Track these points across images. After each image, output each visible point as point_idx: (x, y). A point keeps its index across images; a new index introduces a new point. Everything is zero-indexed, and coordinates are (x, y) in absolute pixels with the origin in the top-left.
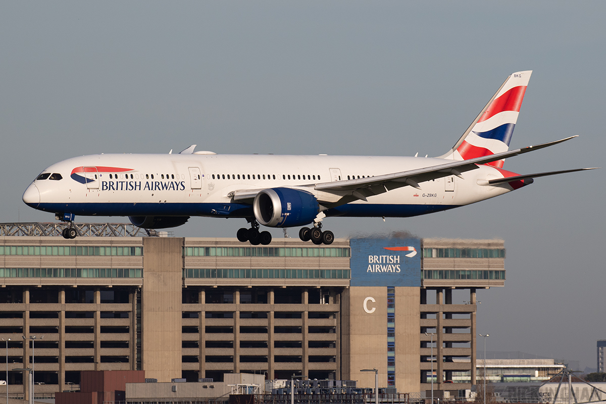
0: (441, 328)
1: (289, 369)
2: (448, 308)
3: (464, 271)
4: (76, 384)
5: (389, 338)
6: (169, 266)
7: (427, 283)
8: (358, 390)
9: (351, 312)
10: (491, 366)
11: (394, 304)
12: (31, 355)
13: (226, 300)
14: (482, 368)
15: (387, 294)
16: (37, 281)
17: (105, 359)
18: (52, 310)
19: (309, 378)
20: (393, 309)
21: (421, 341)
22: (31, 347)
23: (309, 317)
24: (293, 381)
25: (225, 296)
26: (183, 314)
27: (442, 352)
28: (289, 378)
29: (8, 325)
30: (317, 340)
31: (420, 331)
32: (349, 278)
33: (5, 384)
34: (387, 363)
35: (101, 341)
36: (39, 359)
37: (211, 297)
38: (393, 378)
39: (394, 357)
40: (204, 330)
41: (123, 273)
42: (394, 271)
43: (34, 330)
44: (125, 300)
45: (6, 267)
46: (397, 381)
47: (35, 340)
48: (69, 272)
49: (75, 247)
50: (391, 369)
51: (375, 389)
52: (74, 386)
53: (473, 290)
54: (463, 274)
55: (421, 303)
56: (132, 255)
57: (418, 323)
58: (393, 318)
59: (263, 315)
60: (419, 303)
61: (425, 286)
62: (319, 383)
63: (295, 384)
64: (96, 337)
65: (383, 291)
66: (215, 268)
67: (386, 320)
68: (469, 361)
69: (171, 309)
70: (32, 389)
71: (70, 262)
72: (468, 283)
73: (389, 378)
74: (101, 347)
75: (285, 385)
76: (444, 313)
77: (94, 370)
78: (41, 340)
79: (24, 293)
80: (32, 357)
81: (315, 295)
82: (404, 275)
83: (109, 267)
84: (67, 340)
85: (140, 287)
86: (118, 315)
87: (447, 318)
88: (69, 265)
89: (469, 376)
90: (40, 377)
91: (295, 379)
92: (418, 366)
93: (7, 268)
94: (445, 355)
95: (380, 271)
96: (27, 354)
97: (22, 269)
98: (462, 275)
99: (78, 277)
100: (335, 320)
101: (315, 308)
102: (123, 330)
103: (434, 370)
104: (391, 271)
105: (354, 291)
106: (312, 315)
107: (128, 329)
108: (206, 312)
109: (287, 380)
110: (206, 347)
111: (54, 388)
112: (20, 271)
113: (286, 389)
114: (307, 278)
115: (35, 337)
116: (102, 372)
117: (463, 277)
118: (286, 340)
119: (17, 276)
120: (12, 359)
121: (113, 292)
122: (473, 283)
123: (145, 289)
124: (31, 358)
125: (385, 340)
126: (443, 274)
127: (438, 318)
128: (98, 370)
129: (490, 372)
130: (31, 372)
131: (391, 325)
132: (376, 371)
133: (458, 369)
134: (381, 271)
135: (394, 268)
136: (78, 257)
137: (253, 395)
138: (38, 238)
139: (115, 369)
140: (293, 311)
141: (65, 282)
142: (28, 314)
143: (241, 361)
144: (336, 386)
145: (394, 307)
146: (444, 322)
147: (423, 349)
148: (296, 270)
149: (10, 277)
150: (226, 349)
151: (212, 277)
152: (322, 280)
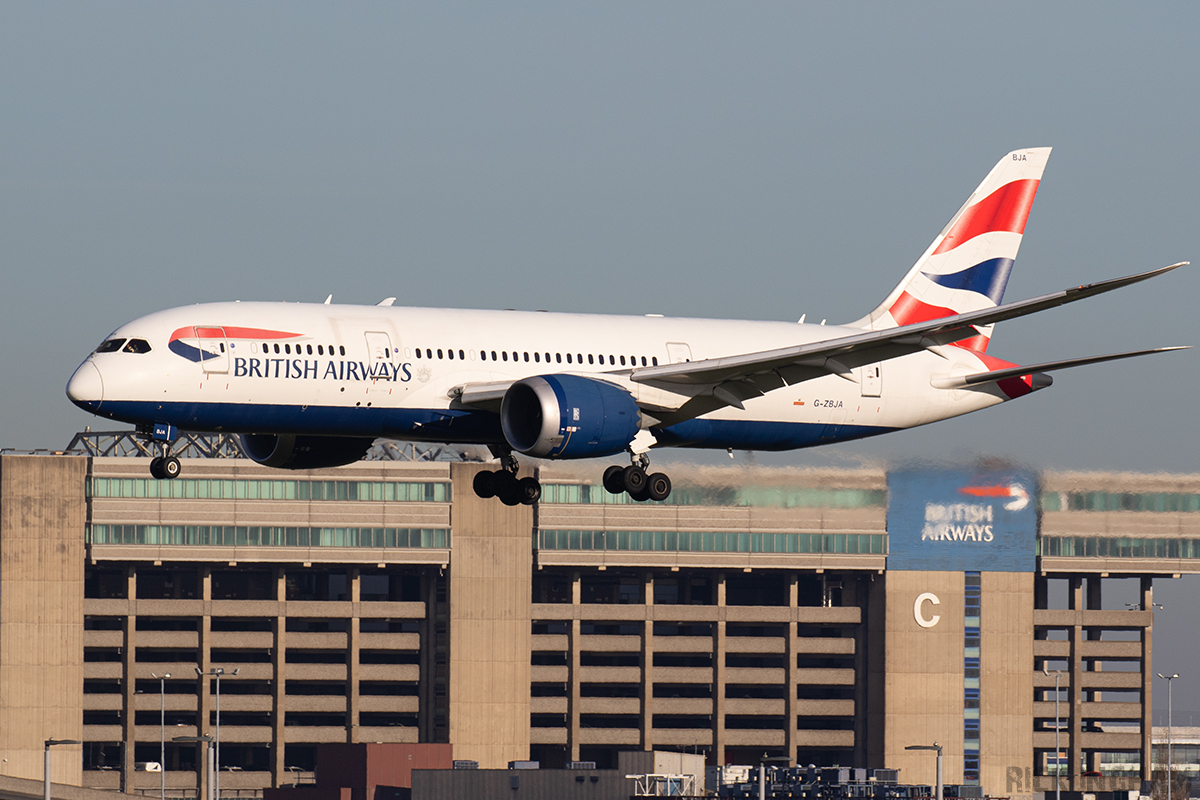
0: (1078, 660)
1: (758, 743)
2: (1094, 618)
3: (1128, 539)
4: (307, 770)
5: (967, 679)
6: (505, 523)
7: (1050, 564)
8: (901, 789)
9: (887, 624)
10: (1184, 742)
11: (979, 609)
12: (214, 709)
13: (625, 597)
14: (1164, 746)
15: (963, 587)
16: (228, 552)
17: (368, 719)
18: (258, 615)
19: (798, 763)
20: (977, 618)
21: (1035, 688)
22: (213, 692)
23: (800, 634)
24: (763, 769)
25: (623, 588)
26: (533, 625)
27: (1080, 711)
28: (757, 764)
29: (166, 645)
30: (815, 683)
31: (1032, 667)
32: (885, 552)
33: (159, 769)
34: (962, 733)
35: (360, 681)
36: (230, 718)
37: (592, 589)
38: (975, 765)
39: (978, 721)
40: (577, 659)
41: (411, 538)
42: (980, 539)
43: (219, 655)
45: (164, 522)
46: (985, 770)
47: (221, 677)
48: (293, 536)
49: (307, 481)
50: (972, 746)
51: (937, 787)
52: (304, 774)
53: (1146, 580)
54: (1125, 546)
55: (1036, 607)
56: (426, 500)
57: (1029, 648)
58: (977, 637)
59: (704, 629)
60: (1032, 606)
61: (1044, 571)
62: (818, 775)
63: (769, 776)
64: (349, 673)
65: (956, 580)
66: (601, 528)
67: (962, 643)
68: (1137, 729)
69: (508, 614)
70: (215, 781)
71: (297, 515)
72: (1136, 566)
73: (967, 765)
74: (361, 694)
75: (746, 778)
76: (1084, 628)
77: (345, 741)
78: (234, 677)
80: (216, 712)
81: (813, 586)
82: (1000, 547)
83: (380, 525)
84: (289, 678)
85: (444, 567)
86: (395, 626)
87: (1090, 638)
88: (295, 521)
89: (1135, 762)
90: (233, 756)
91: (768, 765)
92: (1028, 740)
93: (164, 526)
94: (1087, 716)
95: (950, 539)
96: (204, 708)
97: (195, 527)
98: (1123, 548)
99: (313, 545)
101: (811, 615)
103: (1062, 750)
104: (974, 539)
105: (895, 581)
106: (807, 630)
108: (583, 622)
109: (751, 767)
110: (582, 695)
111: (262, 779)
112: (192, 531)
113: (750, 786)
114: (796, 551)
115: (221, 670)
116: (363, 746)
117: (1126, 553)
118: (750, 682)
119: (185, 541)
120: (173, 718)
121: (387, 577)
122: (1146, 566)
123: (454, 572)
124: (213, 714)
125: (959, 683)
126: (1084, 547)
127: (1072, 638)
128: (354, 742)
129: (1180, 754)
130: (212, 744)
131: (972, 653)
132: (937, 748)
133: (1113, 747)
134: (952, 537)
135: (980, 532)
136: (315, 504)
138: (230, 463)
139: (390, 740)
140: (766, 620)
141: (286, 555)
142: (207, 623)
143: (653, 727)
144: (856, 780)
145: (979, 615)
146: (1084, 647)
147: (1038, 704)
148: (772, 534)
149: (170, 543)
150: (624, 700)
151: (596, 548)
152: (826, 557)
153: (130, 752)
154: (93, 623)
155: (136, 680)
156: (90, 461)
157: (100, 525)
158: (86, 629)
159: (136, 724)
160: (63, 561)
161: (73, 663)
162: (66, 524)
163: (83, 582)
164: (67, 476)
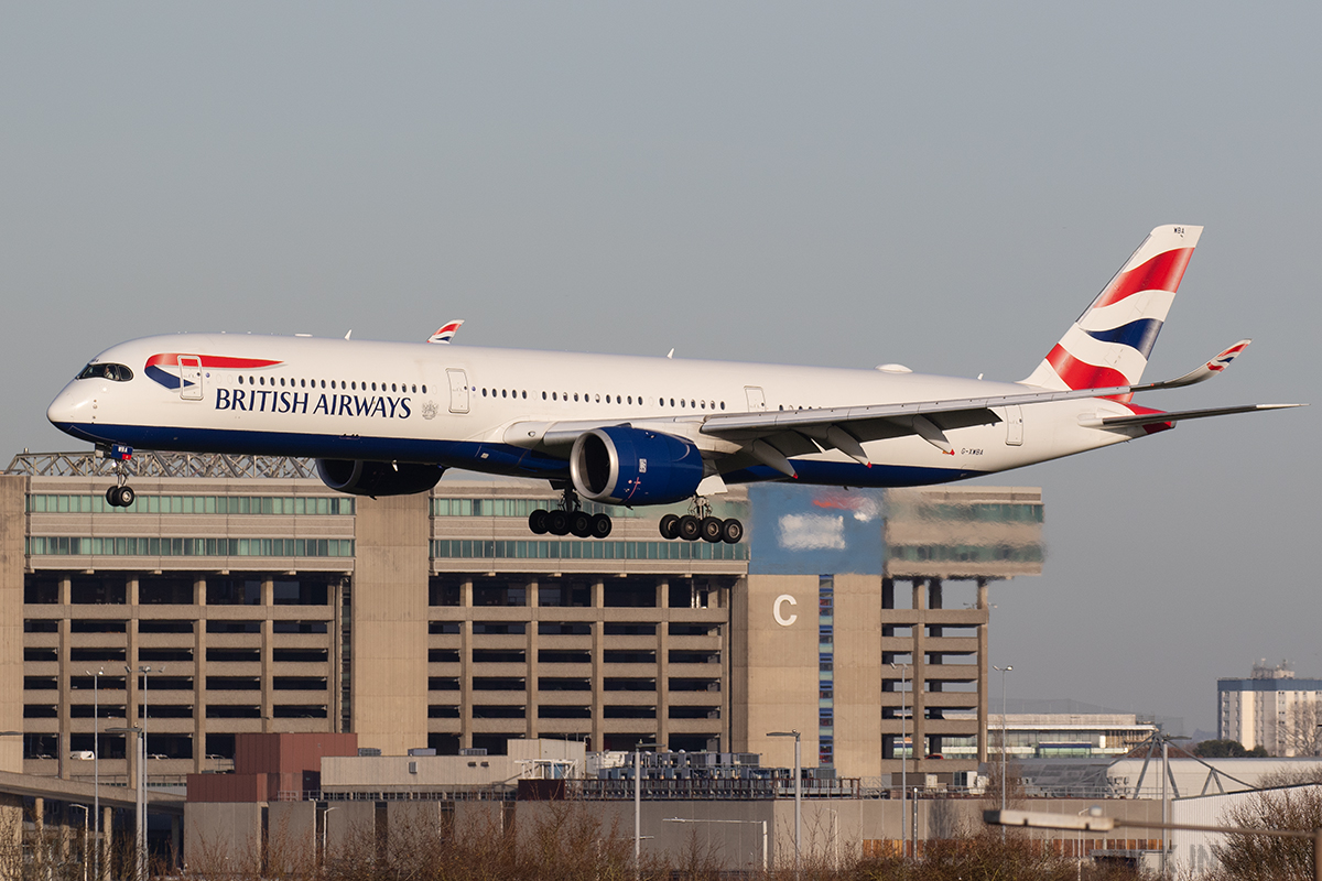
0: (921, 654)
1: (633, 731)
2: (935, 617)
4: (227, 758)
5: (822, 673)
6: (404, 534)
7: (896, 567)
8: (763, 772)
9: (750, 623)
11: (832, 608)
12: (142, 703)
13: (512, 600)
14: (999, 732)
15: (818, 589)
16: (153, 562)
17: (282, 711)
18: (181, 618)
19: (669, 749)
20: (830, 617)
21: (883, 680)
22: (141, 687)
23: (671, 633)
24: (638, 754)
25: (511, 592)
26: (430, 626)
27: (923, 700)
28: (632, 749)
29: (99, 646)
30: (685, 676)
31: (880, 660)
32: (747, 559)
33: (93, 757)
34: (818, 721)
35: (274, 677)
36: (156, 711)
37: (483, 593)
38: (830, 749)
39: (831, 710)
40: (470, 657)
41: (317, 547)
42: (833, 546)
43: (146, 655)
44: (321, 600)
45: (96, 534)
46: (837, 754)
47: (148, 674)
48: (213, 546)
49: (226, 497)
50: (827, 732)
51: (795, 770)
52: (223, 762)
53: (982, 581)
55: (883, 607)
56: (333, 513)
57: (877, 644)
58: (830, 634)
59: (583, 628)
60: (880, 607)
61: (891, 574)
62: (688, 759)
63: (644, 761)
64: (264, 670)
65: (811, 583)
66: (491, 538)
67: (817, 640)
68: (975, 717)
69: (407, 616)
70: (144, 767)
71: (216, 527)
72: (973, 569)
73: (822, 750)
74: (274, 688)
75: (623, 762)
76: (927, 625)
77: (260, 731)
78: (160, 674)
79: (128, 585)
80: (143, 706)
81: (682, 590)
82: (851, 553)
83: (291, 536)
84: (209, 675)
85: (349, 574)
86: (306, 627)
87: (932, 634)
88: (215, 533)
89: (973, 745)
90: (160, 745)
91: (642, 750)
92: (876, 726)
93: (96, 538)
94: (929, 705)
96: (133, 702)
97: (124, 538)
98: (961, 554)
99: (230, 554)
100: (720, 638)
101: (681, 615)
102: (317, 656)
103: (907, 735)
105: (757, 584)
106: (676, 629)
107: (326, 654)
108: (475, 623)
109: (627, 753)
110: (474, 689)
111: (183, 766)
112: (121, 542)
113: (626, 769)
114: (666, 558)
115: (148, 668)
116: (277, 735)
117: (964, 557)
118: (625, 676)
119: (116, 552)
120: (105, 711)
121: (297, 584)
122: (982, 569)
123: (358, 579)
124: (141, 708)
125: (814, 676)
126: (925, 552)
127: (915, 635)
128: (268, 732)
129: (1013, 738)
130: (141, 735)
131: (826, 649)
132: (797, 736)
133: (953, 732)
136: (231, 517)
137: (563, 780)
138: (155, 480)
139: (301, 731)
140: (640, 620)
141: (206, 564)
142: (135, 625)
143: (539, 717)
144: (722, 764)
145: (832, 614)
146: (927, 643)
147: (886, 694)
148: (644, 543)
149: (102, 554)
150: (513, 692)
151: (486, 556)
152: (694, 562)
153: (66, 742)
154: (32, 626)
155: (72, 677)
156: (29, 478)
157: (38, 537)
158: (25, 631)
159: (72, 716)
160: (5, 570)
161: (15, 663)
162: (7, 536)
163: (23, 589)
164: (8, 493)
